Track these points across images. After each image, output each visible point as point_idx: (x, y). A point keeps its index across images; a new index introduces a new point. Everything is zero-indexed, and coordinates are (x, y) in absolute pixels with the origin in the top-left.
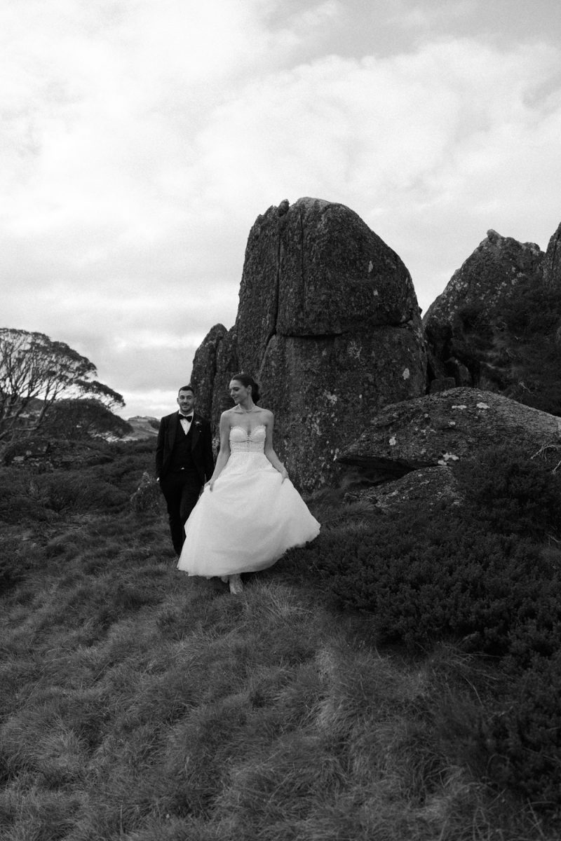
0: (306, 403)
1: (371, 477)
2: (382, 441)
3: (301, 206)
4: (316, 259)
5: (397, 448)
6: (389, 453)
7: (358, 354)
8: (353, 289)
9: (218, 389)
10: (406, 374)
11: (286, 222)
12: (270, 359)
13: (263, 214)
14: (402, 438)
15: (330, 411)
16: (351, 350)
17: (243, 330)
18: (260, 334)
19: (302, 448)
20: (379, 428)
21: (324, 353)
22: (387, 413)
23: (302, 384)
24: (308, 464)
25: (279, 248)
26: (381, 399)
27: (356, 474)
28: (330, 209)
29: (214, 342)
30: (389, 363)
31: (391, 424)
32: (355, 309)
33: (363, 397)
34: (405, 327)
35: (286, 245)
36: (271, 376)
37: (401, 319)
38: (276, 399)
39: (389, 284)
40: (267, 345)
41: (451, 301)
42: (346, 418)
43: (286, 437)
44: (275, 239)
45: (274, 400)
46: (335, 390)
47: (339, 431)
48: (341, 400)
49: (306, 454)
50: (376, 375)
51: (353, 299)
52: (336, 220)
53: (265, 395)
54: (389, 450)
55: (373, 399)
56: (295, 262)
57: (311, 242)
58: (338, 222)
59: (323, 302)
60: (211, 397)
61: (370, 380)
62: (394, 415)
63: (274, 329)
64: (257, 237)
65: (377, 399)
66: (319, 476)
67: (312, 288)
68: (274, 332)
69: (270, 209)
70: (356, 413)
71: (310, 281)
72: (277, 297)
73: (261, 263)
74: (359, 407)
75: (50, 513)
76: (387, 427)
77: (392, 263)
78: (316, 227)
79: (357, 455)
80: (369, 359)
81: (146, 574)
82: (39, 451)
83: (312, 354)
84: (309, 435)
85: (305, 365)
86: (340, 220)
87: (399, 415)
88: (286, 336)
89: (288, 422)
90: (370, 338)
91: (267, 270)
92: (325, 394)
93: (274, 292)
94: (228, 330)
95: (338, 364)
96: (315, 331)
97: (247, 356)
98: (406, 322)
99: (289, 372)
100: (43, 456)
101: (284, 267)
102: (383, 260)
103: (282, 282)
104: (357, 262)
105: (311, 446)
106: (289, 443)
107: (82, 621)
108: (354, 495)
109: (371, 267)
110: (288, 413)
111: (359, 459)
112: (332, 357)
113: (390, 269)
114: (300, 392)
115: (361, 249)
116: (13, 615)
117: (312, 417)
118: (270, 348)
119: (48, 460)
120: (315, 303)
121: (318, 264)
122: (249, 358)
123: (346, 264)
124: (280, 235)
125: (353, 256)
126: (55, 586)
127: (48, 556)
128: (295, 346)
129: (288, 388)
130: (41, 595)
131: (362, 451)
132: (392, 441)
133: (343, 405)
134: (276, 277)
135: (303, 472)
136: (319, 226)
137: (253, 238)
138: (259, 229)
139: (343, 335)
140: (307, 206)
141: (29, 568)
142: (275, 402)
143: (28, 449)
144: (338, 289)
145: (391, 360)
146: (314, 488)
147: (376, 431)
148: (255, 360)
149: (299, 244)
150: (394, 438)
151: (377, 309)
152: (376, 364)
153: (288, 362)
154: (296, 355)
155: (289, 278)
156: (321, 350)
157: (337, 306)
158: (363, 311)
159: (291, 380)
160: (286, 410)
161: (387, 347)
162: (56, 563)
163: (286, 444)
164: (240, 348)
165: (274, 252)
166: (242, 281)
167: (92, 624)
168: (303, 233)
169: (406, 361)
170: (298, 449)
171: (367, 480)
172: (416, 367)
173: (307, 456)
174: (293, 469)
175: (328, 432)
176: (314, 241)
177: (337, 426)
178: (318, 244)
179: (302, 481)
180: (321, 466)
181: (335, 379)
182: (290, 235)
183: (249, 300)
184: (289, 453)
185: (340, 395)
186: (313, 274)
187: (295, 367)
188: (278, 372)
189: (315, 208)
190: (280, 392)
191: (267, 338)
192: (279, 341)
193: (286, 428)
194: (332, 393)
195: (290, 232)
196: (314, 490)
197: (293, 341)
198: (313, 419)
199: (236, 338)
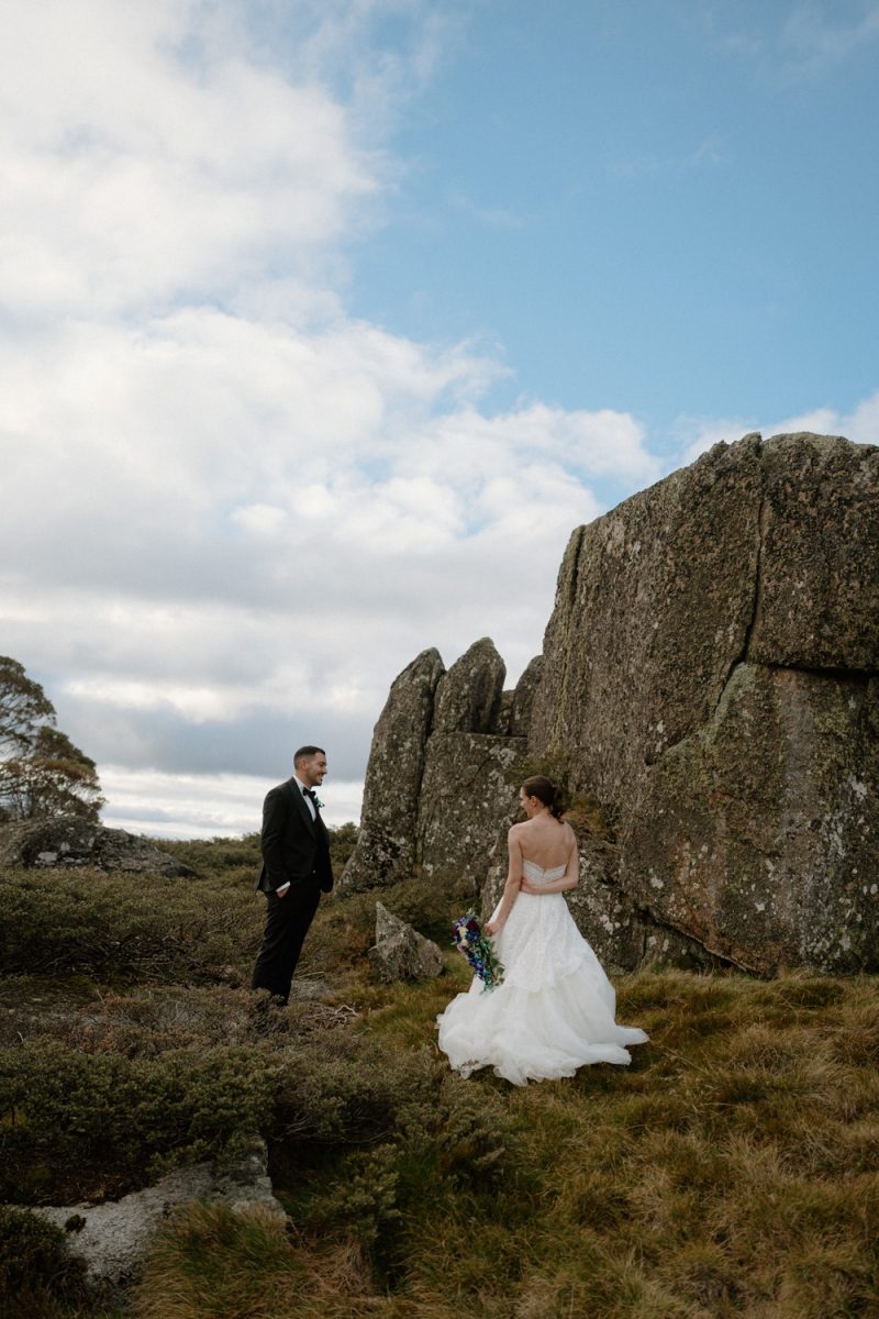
0: (822, 793)
9: (438, 760)
12: (738, 706)
15: (857, 812)
17: (667, 649)
18: (710, 658)
19: (809, 879)
21: (852, 704)
23: (812, 757)
24: (818, 911)
25: (762, 511)
35: (778, 507)
36: (741, 737)
38: (753, 781)
40: (728, 679)
43: (772, 855)
44: (753, 494)
45: (748, 782)
46: (863, 774)
47: (874, 851)
48: (873, 793)
49: (816, 892)
53: (726, 773)
56: (804, 537)
57: (840, 504)
59: (872, 612)
60: (421, 773)
63: (745, 651)
64: (706, 489)
66: (840, 936)
67: (856, 584)
68: (742, 657)
71: (849, 572)
73: (714, 532)
78: (852, 481)
82: (82, 846)
83: (832, 703)
84: (826, 855)
85: (823, 723)
88: (775, 667)
89: (778, 825)
91: (731, 546)
92: (850, 779)
93: (751, 586)
96: (850, 662)
97: (676, 696)
99: (784, 732)
100: (87, 855)
101: (774, 544)
103: (769, 570)
105: (826, 875)
106: (778, 867)
110: (779, 809)
112: (863, 713)
114: (810, 772)
117: (831, 820)
118: (738, 686)
119: (96, 864)
120: (859, 612)
121: (865, 544)
122: (682, 700)
124: (764, 489)
128: (799, 686)
129: (783, 761)
134: (753, 560)
135: (809, 925)
136: (857, 480)
140: (817, 445)
142: (750, 787)
143: (65, 840)
146: (825, 958)
148: (697, 706)
149: (812, 506)
153: (781, 713)
154: (802, 702)
155: (789, 563)
156: (846, 698)
159: (788, 746)
160: (774, 801)
163: (771, 867)
164: (661, 682)
165: (748, 516)
168: (818, 489)
170: (800, 879)
173: (817, 895)
174: (785, 917)
175: (854, 851)
176: (849, 503)
177: (869, 842)
178: (860, 510)
179: (803, 942)
180: (844, 916)
181: (863, 754)
182: (790, 490)
183: (682, 597)
184: (779, 886)
185: (870, 784)
186: (855, 560)
187: (800, 724)
188: (760, 731)
189: (841, 450)
190: (762, 769)
191: (728, 667)
192: (757, 674)
193: (774, 837)
194: (859, 779)
195: (788, 485)
196: (826, 962)
197: (795, 677)
198: (833, 825)
199: (476, 675)
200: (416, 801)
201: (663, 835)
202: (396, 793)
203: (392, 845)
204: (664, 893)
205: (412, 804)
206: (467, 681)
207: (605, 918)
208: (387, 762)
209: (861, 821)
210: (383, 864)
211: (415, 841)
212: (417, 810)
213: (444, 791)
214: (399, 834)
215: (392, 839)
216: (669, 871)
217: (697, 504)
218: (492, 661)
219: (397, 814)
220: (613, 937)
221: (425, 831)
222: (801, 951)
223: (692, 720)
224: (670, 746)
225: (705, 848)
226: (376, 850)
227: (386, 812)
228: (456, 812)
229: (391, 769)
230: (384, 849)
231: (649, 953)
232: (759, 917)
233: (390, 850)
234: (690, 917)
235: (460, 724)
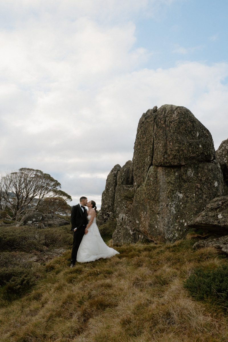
0: (168, 197)
1: (202, 234)
2: (214, 216)
3: (164, 108)
4: (173, 130)
5: (223, 220)
6: (219, 222)
7: (192, 174)
8: (190, 144)
9: (118, 192)
10: (216, 184)
11: (156, 116)
12: (150, 177)
13: (145, 112)
14: (225, 215)
15: (180, 201)
16: (189, 173)
17: (136, 164)
18: (144, 165)
19: (166, 219)
20: (212, 209)
21: (176, 174)
22: (215, 202)
23: (166, 188)
24: (169, 227)
25: (154, 127)
26: (205, 196)
27: (194, 232)
28: (179, 108)
29: (116, 172)
30: (207, 179)
31: (218, 208)
32: (191, 153)
33: (195, 195)
34: (213, 163)
35: (157, 125)
36: (150, 185)
37: (211, 159)
38: (153, 195)
39: (206, 142)
40: (148, 170)
41: (224, 153)
42: (188, 205)
43: (158, 214)
44: (152, 123)
46: (182, 191)
47: (184, 211)
48: (184, 196)
49: (168, 222)
50: (202, 184)
51: (190, 149)
52: (182, 113)
53: (148, 194)
54: (218, 221)
55: (201, 196)
56: (162, 132)
57: (170, 123)
58: (183, 114)
59: (176, 150)
60: (114, 196)
61: (199, 187)
62: (219, 203)
63: (152, 163)
64: (143, 122)
65: (202, 196)
66: (175, 233)
67: (171, 144)
68: (151, 165)
69: (149, 111)
70: (192, 202)
71: (170, 141)
72: (153, 148)
73: (145, 134)
74: (194, 200)
75: (45, 248)
76: (216, 209)
77: (206, 133)
78: (172, 117)
79: (202, 223)
80: (198, 177)
81: (102, 286)
82: (39, 219)
83: (171, 174)
84: (170, 213)
85: (168, 180)
86: (184, 113)
87: (222, 203)
88: (157, 166)
89: (159, 206)
90: (198, 167)
91: (148, 137)
92: (177, 193)
93: (152, 146)
94: (122, 167)
95: (183, 179)
96: (172, 163)
97: (138, 176)
98: (213, 160)
99: (159, 183)
100: (40, 221)
101: (156, 135)
102: (203, 132)
103: (155, 142)
104: (192, 132)
105: (171, 218)
106: (160, 217)
107: (71, 315)
108: (202, 244)
109: (198, 134)
110: (159, 202)
111: (202, 225)
112: (180, 176)
113: (206, 136)
114: (165, 192)
115: (193, 126)
116: (32, 308)
117: (171, 204)
118: (150, 172)
119: (42, 223)
120: (173, 151)
121: (174, 133)
122: (139, 176)
123: (187, 133)
124: (154, 121)
125: (190, 129)
126: (53, 290)
127: (47, 271)
128: (162, 171)
129: (159, 190)
130: (45, 295)
131: (204, 221)
132: (220, 216)
133: (186, 199)
134: (152, 139)
135: (167, 231)
136: (173, 116)
137: (141, 123)
138: (144, 119)
139: (185, 166)
140: (166, 108)
141: (38, 278)
142: (152, 197)
143: (34, 218)
144: (183, 144)
145: (209, 177)
146: (172, 239)
147: (210, 211)
148: (142, 178)
149: (164, 124)
150: (220, 215)
151: (201, 153)
152: (201, 179)
153: (159, 178)
154: (163, 175)
155: (159, 139)
156: (175, 173)
157: (183, 152)
158: (195, 155)
159: (160, 186)
160: (158, 200)
161: (206, 171)
162: (51, 275)
163: (158, 217)
164: (135, 172)
165: (151, 128)
166: (136, 142)
167: (77, 317)
168: (165, 120)
169: (215, 178)
170: (164, 219)
171: (200, 236)
172: (220, 181)
173: (169, 223)
174: (162, 229)
175: (179, 211)
176: (171, 123)
177: (183, 209)
178: (173, 124)
179: (166, 235)
180: (176, 228)
181: (181, 186)
182: (159, 120)
183: (139, 150)
184: (160, 221)
185: (184, 194)
186: (171, 137)
187: (163, 181)
188: (154, 183)
189: (171, 109)
190: (155, 192)
191: (148, 167)
192: (154, 168)
193: (158, 209)
194: (180, 193)
195: (159, 119)
196: (172, 240)
197: (161, 169)
198: (172, 205)
199: (126, 170)
200: (113, 203)
201: (138, 210)
202: (108, 201)
203: (108, 214)
204: (139, 224)
205: (113, 204)
206: (123, 172)
207: (131, 231)
208: (106, 194)
209: (181, 204)
210: (105, 219)
211: (114, 213)
212: (114, 205)
213: (119, 200)
214: (110, 211)
215: (108, 213)
216: (139, 219)
217: (141, 127)
218: (131, 166)
219: (109, 207)
220: (132, 236)
221: (116, 210)
222: (166, 237)
223: (141, 181)
224: (138, 188)
225: (145, 213)
226: (103, 216)
227: (106, 206)
228: (122, 205)
229: (107, 196)
230: (106, 215)
231: (139, 239)
232: (156, 230)
233: (107, 215)
234: (144, 230)
235: (122, 183)
